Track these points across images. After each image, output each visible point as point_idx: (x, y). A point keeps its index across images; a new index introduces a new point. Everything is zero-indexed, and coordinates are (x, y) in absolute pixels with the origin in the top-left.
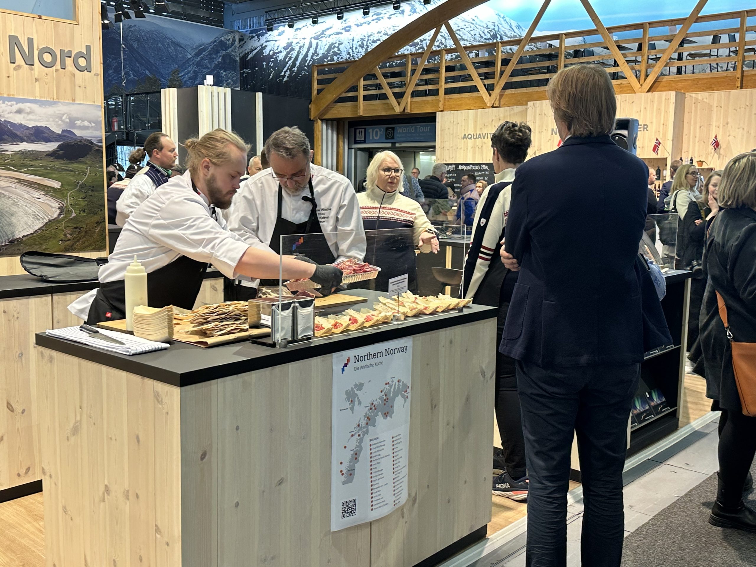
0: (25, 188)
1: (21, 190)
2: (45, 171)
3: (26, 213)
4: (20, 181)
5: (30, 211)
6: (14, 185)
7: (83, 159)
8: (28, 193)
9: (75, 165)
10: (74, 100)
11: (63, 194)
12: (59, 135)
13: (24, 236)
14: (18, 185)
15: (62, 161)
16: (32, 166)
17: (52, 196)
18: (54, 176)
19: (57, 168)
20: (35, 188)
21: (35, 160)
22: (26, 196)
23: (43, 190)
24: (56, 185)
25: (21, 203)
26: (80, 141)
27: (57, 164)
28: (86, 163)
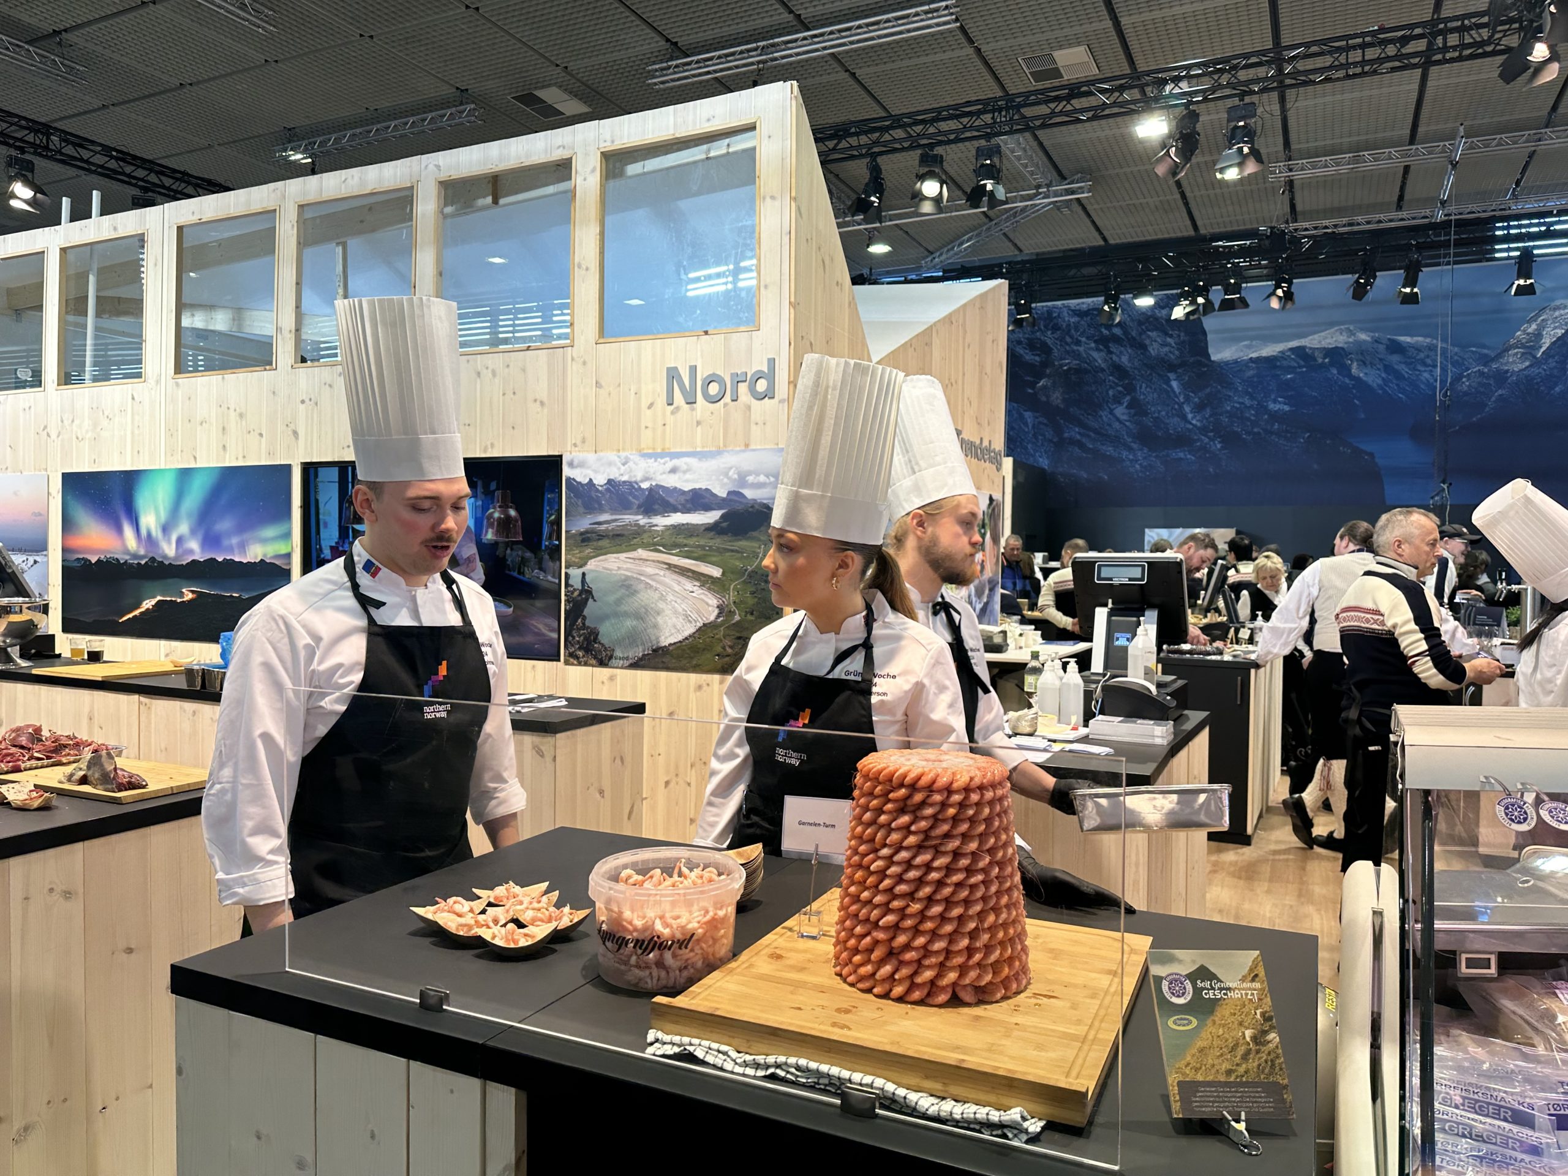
1: (670, 579)
2: (701, 553)
3: (676, 612)
4: (670, 567)
5: (680, 610)
6: (662, 573)
7: (755, 534)
8: (679, 583)
9: (743, 543)
10: (747, 445)
11: (724, 586)
12: (724, 499)
13: (670, 645)
14: (668, 573)
17: (709, 589)
18: (714, 559)
19: (718, 548)
20: (688, 577)
21: (691, 536)
22: (677, 588)
23: (698, 580)
24: (716, 572)
25: (670, 597)
26: (752, 507)
27: (718, 542)
28: (759, 540)
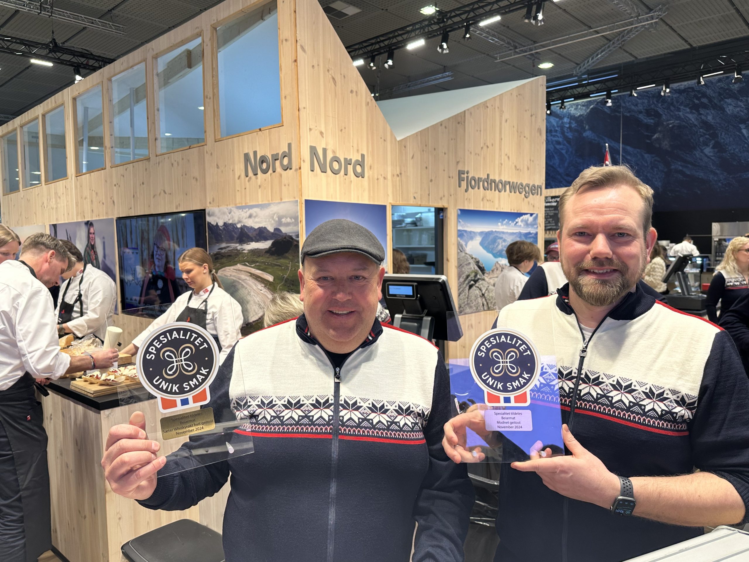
0: (253, 281)
1: (251, 282)
2: (265, 266)
3: (255, 302)
4: (252, 275)
5: (257, 301)
6: (248, 278)
7: (287, 255)
8: (255, 285)
9: (282, 261)
10: (281, 199)
11: (274, 287)
12: (272, 234)
13: (253, 322)
14: (250, 278)
15: (274, 257)
16: (257, 262)
17: (268, 289)
18: (270, 270)
19: (271, 263)
20: (259, 281)
21: (259, 256)
22: (255, 288)
23: (263, 283)
24: (270, 278)
25: (252, 293)
26: (285, 238)
27: (271, 260)
28: (289, 259)
